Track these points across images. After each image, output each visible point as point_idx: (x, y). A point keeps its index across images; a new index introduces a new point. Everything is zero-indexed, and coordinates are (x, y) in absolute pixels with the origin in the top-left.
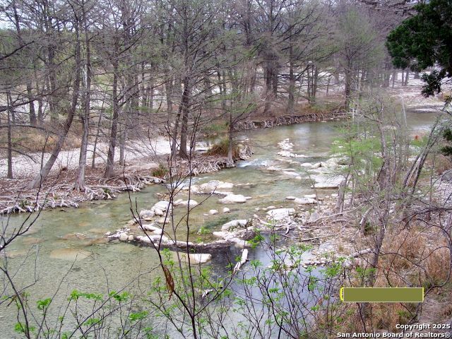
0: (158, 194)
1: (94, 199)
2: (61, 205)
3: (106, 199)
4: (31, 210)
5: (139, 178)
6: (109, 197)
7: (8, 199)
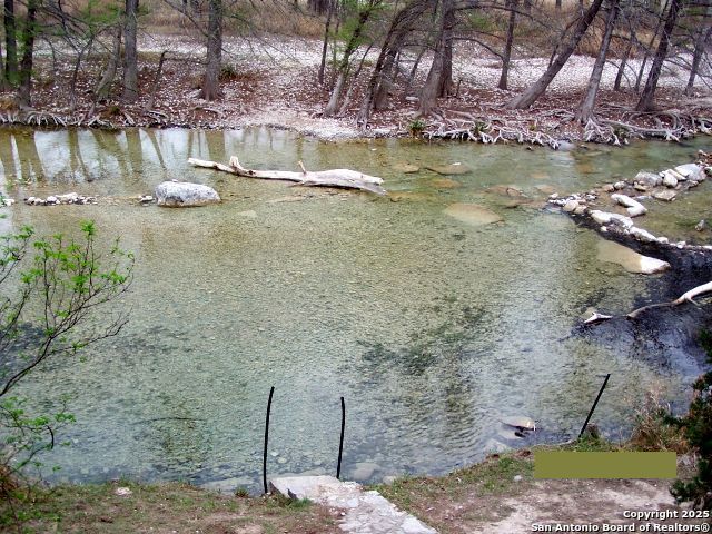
0: (701, 151)
1: (591, 141)
2: (533, 141)
3: (610, 143)
4: (484, 140)
5: (693, 119)
6: (617, 142)
7: (468, 118)
